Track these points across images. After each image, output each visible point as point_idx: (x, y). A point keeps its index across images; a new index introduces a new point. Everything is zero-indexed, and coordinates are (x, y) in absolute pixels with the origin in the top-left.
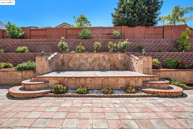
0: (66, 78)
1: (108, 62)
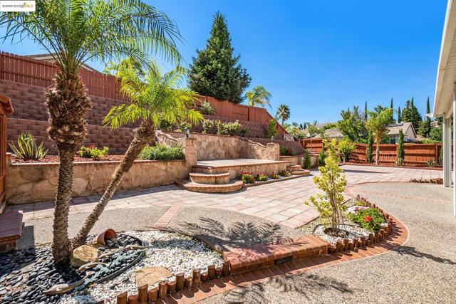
1: (223, 148)
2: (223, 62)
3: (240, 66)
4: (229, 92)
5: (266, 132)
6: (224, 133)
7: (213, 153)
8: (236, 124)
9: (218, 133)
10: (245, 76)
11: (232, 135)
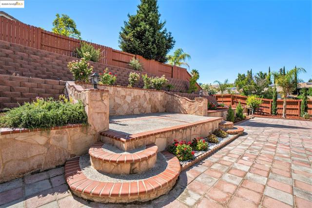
0: (174, 132)
1: (149, 102)
2: (151, 24)
3: (165, 30)
4: (156, 51)
5: (187, 88)
6: (150, 88)
7: (139, 107)
8: (163, 78)
9: (145, 87)
10: (170, 39)
11: (158, 90)
